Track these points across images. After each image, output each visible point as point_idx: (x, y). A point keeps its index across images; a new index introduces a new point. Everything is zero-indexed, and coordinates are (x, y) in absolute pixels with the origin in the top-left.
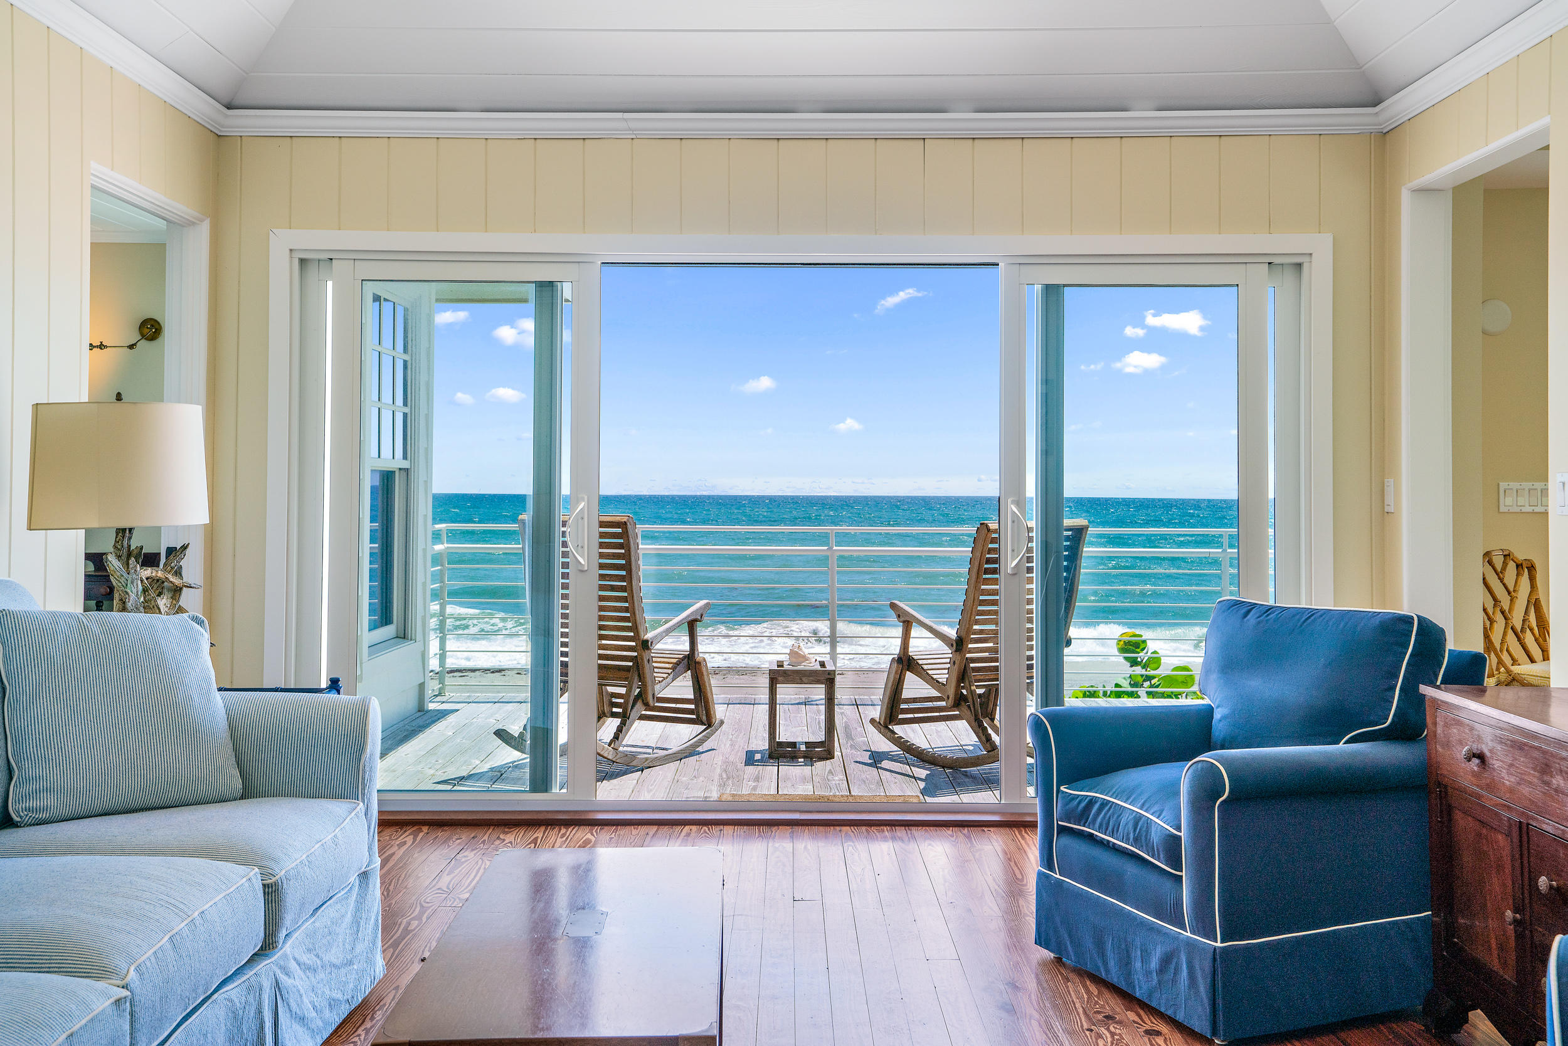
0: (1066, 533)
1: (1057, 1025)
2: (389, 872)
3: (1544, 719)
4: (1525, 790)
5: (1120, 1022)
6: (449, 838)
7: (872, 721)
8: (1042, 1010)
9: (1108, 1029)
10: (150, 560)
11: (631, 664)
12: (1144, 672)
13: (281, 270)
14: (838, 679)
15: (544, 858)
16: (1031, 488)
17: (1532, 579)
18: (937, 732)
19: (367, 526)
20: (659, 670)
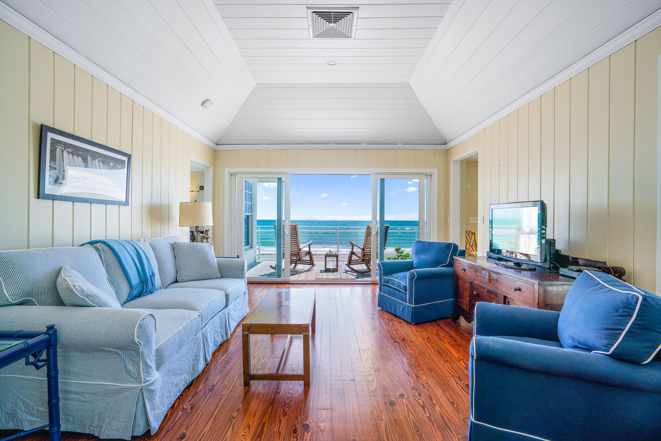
0: (385, 228)
1: (382, 321)
2: (250, 292)
3: (476, 263)
4: (472, 276)
5: (394, 321)
6: (261, 287)
7: (346, 264)
8: (379, 319)
9: (392, 322)
10: (202, 232)
11: (297, 253)
12: (400, 254)
13: (227, 176)
14: (339, 256)
15: (280, 290)
16: (378, 219)
17: (474, 236)
18: (359, 266)
19: (244, 226)
20: (303, 254)
